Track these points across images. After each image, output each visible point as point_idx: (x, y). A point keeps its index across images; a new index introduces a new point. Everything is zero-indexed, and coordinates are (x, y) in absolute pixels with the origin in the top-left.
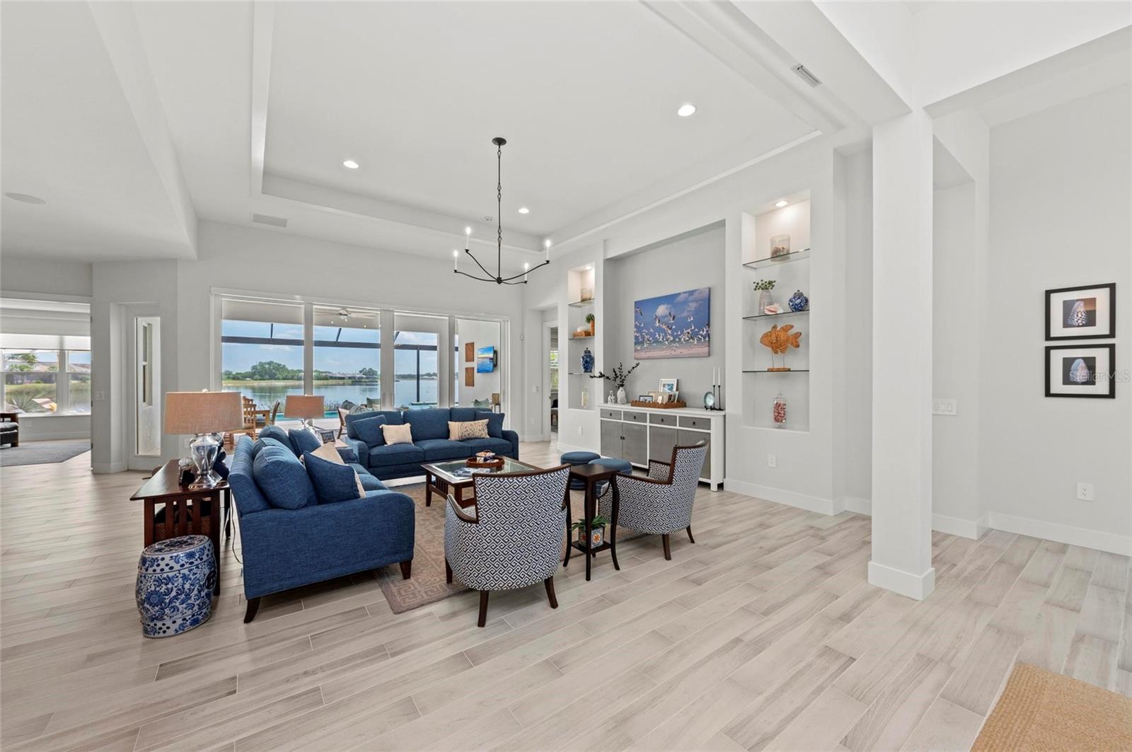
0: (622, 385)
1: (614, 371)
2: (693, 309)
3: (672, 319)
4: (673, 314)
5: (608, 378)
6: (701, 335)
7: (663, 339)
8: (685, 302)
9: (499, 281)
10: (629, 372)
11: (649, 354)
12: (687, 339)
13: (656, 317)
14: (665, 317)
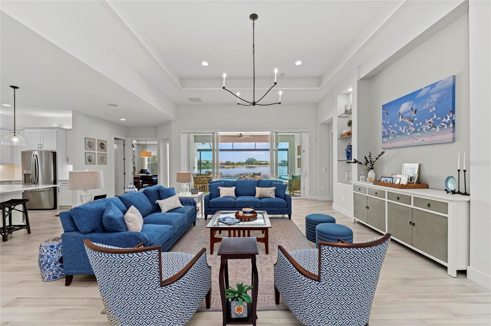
0: (372, 169)
1: (366, 158)
2: (435, 100)
3: (414, 113)
4: (414, 109)
5: (360, 163)
6: (444, 123)
7: (406, 131)
8: (428, 95)
9: (254, 104)
10: (377, 159)
11: (393, 144)
12: (429, 128)
14: (407, 113)
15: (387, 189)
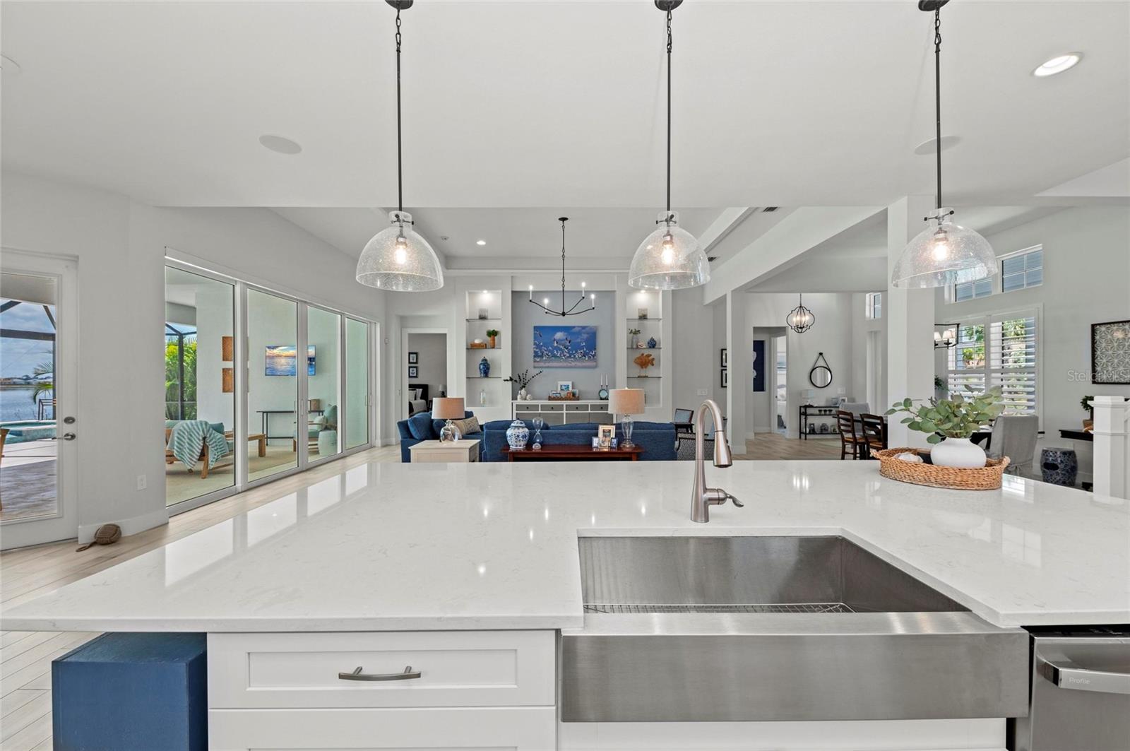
0: (524, 387)
7: (560, 355)
8: (579, 333)
9: (564, 314)
10: (533, 377)
11: (547, 364)
13: (555, 340)
14: (562, 340)
15: (565, 403)
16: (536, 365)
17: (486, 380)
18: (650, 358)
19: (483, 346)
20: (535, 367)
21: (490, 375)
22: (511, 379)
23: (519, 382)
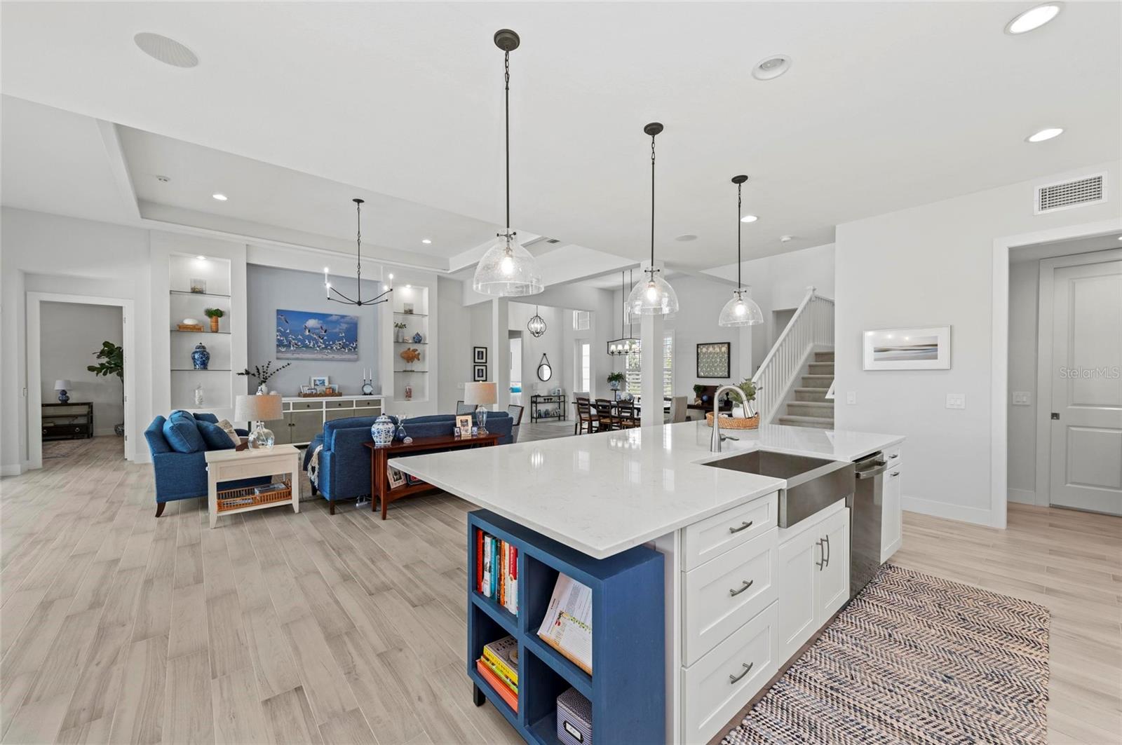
0: (265, 382)
1: (257, 369)
2: (344, 328)
3: (323, 331)
4: (324, 328)
5: (253, 375)
6: (352, 347)
7: (314, 345)
8: (337, 322)
9: (359, 303)
10: (278, 370)
11: (296, 356)
12: (339, 348)
13: (306, 328)
14: (315, 329)
15: (324, 400)
16: (280, 355)
17: (203, 374)
18: (417, 353)
19: (196, 329)
20: (278, 359)
21: (209, 368)
22: (247, 373)
23: (257, 376)
